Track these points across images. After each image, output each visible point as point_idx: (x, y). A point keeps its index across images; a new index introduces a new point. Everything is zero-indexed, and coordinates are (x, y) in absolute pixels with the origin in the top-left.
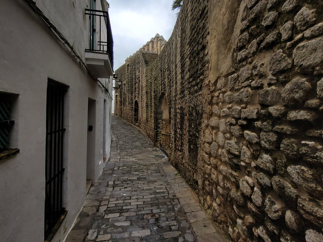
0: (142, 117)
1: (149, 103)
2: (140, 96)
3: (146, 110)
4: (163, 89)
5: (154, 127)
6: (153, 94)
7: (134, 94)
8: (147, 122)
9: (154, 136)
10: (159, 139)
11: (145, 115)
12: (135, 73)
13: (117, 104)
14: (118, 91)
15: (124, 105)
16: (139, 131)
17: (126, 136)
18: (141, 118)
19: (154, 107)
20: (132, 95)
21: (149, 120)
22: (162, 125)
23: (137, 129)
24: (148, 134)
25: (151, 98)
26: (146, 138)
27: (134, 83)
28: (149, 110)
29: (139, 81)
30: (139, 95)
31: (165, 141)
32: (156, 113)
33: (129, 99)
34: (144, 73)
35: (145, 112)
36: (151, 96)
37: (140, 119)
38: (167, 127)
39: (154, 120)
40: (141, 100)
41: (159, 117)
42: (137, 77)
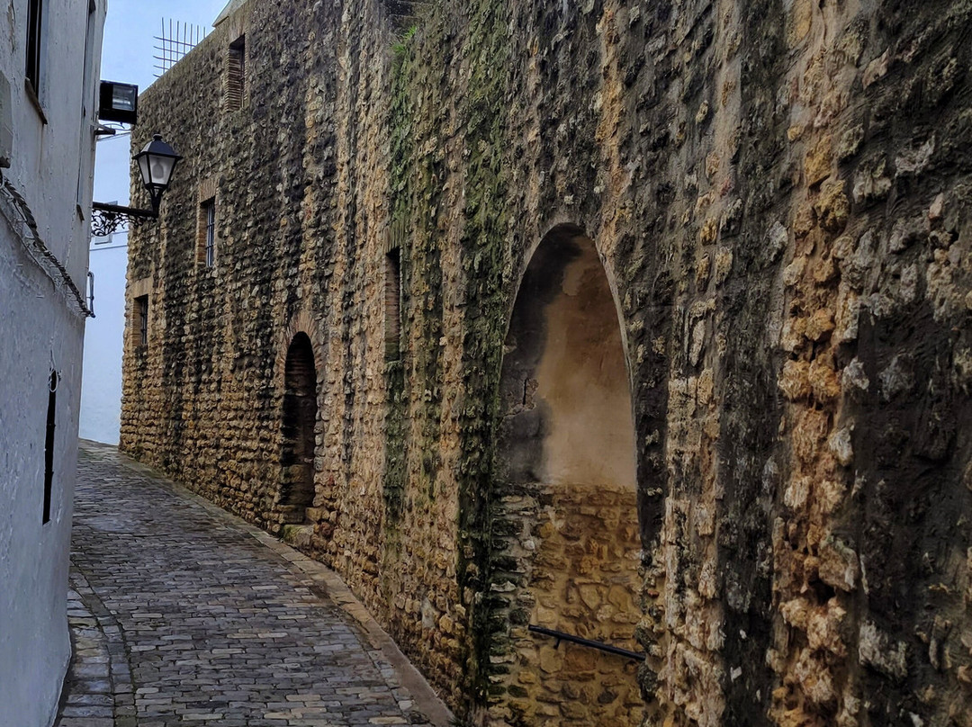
0: (349, 476)
1: (415, 345)
2: (336, 299)
3: (382, 412)
4: (571, 189)
5: (463, 561)
6: (452, 262)
7: (280, 284)
8: (395, 515)
9: (453, 643)
10: (502, 670)
11: (371, 461)
12: (297, 109)
13: (143, 368)
14: (157, 260)
15: (199, 372)
16: (320, 591)
17: (200, 639)
18: (342, 481)
19: (467, 380)
20: (268, 292)
21: (411, 494)
22: (532, 543)
23: (301, 574)
24: (396, 621)
25: (438, 302)
26: (381, 656)
27: (287, 192)
28: (415, 407)
29: (331, 172)
30: (325, 291)
31: (564, 693)
32: (483, 434)
33: (238, 321)
34: (375, 94)
35: (375, 427)
36: (437, 288)
37: (327, 493)
38: (585, 567)
39: (461, 498)
40: (340, 330)
41: (512, 475)
42: (311, 137)
